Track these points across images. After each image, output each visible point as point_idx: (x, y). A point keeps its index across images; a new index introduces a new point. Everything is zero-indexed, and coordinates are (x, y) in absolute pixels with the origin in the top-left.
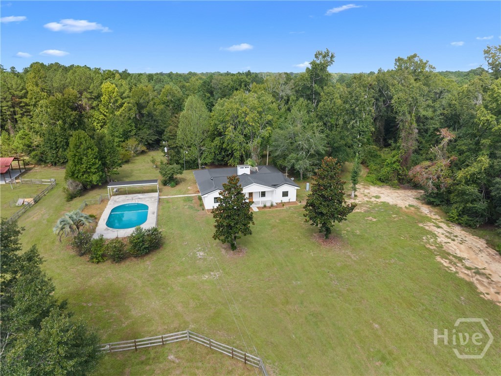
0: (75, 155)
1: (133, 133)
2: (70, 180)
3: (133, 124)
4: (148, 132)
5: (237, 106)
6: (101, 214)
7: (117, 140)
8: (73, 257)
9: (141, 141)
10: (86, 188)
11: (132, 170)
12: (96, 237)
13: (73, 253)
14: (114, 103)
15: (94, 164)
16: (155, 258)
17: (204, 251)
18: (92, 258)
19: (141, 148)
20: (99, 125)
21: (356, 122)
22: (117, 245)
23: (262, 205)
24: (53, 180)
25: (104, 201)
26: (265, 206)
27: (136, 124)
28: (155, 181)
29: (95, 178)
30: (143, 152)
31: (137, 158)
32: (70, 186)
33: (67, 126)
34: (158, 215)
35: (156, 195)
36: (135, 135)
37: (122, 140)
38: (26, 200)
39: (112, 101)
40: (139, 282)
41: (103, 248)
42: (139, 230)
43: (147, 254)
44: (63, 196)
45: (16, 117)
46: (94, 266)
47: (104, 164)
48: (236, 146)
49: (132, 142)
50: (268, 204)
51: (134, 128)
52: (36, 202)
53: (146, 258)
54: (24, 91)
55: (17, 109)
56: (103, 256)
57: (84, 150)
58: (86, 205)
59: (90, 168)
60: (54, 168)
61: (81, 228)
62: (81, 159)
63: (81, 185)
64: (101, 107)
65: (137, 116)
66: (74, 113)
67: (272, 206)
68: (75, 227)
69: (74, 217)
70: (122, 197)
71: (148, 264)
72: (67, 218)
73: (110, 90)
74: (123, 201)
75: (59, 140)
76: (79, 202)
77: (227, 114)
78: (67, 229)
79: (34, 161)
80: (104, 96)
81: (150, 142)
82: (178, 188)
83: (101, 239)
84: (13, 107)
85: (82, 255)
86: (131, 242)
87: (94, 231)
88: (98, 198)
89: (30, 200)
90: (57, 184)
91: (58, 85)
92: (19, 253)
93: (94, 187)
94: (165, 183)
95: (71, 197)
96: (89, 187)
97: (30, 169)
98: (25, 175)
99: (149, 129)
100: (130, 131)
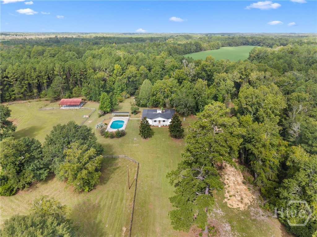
0: (102, 102)
1: (125, 89)
2: (100, 110)
3: (126, 85)
4: (131, 89)
5: (162, 85)
6: (109, 123)
7: (118, 92)
8: (100, 136)
9: (128, 93)
10: (105, 113)
11: (122, 106)
12: (106, 131)
13: (100, 134)
14: (119, 73)
15: (109, 105)
16: (122, 139)
17: (137, 138)
18: (105, 137)
19: (128, 95)
20: (112, 83)
21: (200, 98)
22: (112, 134)
23: (163, 125)
24: (94, 109)
25: (110, 118)
26: (164, 126)
27: (127, 85)
28: (128, 113)
29: (108, 110)
30: (128, 97)
31: (126, 100)
32: (100, 112)
33: (100, 87)
34: (127, 125)
35: (128, 117)
36: (126, 90)
37: (121, 92)
38: (86, 116)
39: (118, 73)
40: (116, 144)
41: (108, 134)
42: (118, 130)
43: (120, 137)
44: (98, 116)
45: (82, 80)
46: (105, 139)
47: (112, 104)
48: (161, 100)
49: (124, 93)
50: (165, 125)
51: (126, 87)
52: (89, 117)
53: (120, 138)
54: (85, 69)
55: (82, 76)
56: (108, 136)
57: (105, 100)
58: (105, 119)
59: (107, 106)
60: (94, 102)
61: (102, 128)
62: (104, 103)
63: (103, 112)
64: (114, 75)
65: (127, 82)
66: (103, 82)
67: (166, 126)
68: (101, 127)
69: (101, 124)
70: (117, 117)
71: (120, 140)
72: (99, 125)
73: (118, 68)
74: (117, 119)
75: (97, 92)
76: (102, 118)
77: (158, 88)
78: (99, 128)
79: (88, 99)
80: (115, 71)
81: (132, 93)
82: (137, 115)
83: (108, 132)
84: (81, 76)
85: (102, 135)
86: (116, 133)
87: (106, 129)
88: (109, 117)
89: (88, 116)
90: (96, 110)
91: (98, 66)
92: (92, 133)
93: (108, 113)
94: (132, 113)
95: (100, 116)
96: (106, 113)
97: (86, 103)
98: (85, 105)
99: (132, 87)
100: (124, 88)
